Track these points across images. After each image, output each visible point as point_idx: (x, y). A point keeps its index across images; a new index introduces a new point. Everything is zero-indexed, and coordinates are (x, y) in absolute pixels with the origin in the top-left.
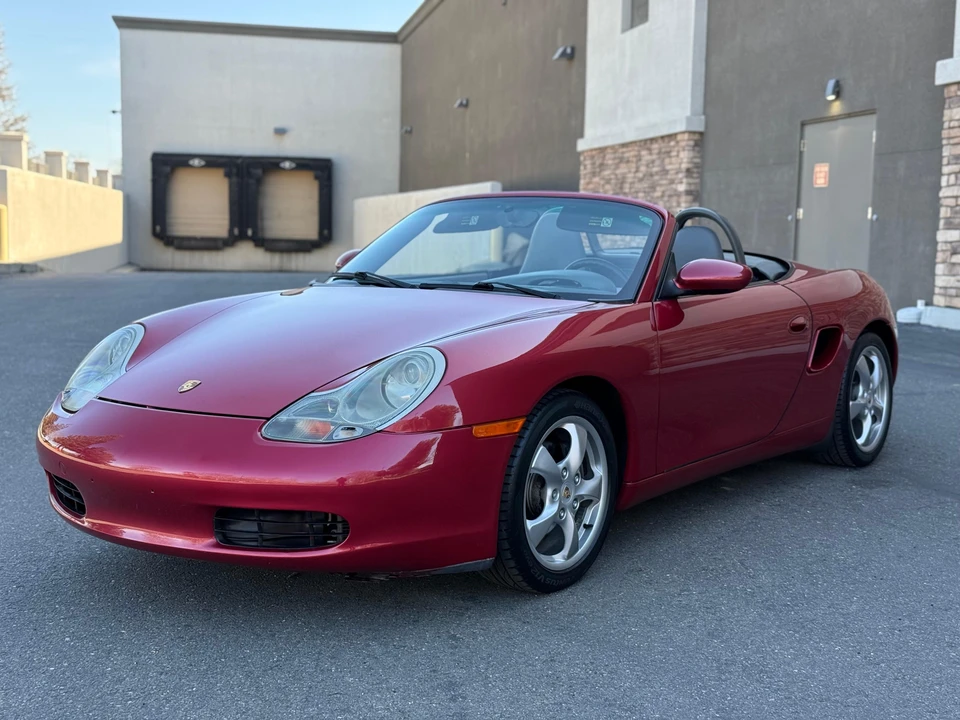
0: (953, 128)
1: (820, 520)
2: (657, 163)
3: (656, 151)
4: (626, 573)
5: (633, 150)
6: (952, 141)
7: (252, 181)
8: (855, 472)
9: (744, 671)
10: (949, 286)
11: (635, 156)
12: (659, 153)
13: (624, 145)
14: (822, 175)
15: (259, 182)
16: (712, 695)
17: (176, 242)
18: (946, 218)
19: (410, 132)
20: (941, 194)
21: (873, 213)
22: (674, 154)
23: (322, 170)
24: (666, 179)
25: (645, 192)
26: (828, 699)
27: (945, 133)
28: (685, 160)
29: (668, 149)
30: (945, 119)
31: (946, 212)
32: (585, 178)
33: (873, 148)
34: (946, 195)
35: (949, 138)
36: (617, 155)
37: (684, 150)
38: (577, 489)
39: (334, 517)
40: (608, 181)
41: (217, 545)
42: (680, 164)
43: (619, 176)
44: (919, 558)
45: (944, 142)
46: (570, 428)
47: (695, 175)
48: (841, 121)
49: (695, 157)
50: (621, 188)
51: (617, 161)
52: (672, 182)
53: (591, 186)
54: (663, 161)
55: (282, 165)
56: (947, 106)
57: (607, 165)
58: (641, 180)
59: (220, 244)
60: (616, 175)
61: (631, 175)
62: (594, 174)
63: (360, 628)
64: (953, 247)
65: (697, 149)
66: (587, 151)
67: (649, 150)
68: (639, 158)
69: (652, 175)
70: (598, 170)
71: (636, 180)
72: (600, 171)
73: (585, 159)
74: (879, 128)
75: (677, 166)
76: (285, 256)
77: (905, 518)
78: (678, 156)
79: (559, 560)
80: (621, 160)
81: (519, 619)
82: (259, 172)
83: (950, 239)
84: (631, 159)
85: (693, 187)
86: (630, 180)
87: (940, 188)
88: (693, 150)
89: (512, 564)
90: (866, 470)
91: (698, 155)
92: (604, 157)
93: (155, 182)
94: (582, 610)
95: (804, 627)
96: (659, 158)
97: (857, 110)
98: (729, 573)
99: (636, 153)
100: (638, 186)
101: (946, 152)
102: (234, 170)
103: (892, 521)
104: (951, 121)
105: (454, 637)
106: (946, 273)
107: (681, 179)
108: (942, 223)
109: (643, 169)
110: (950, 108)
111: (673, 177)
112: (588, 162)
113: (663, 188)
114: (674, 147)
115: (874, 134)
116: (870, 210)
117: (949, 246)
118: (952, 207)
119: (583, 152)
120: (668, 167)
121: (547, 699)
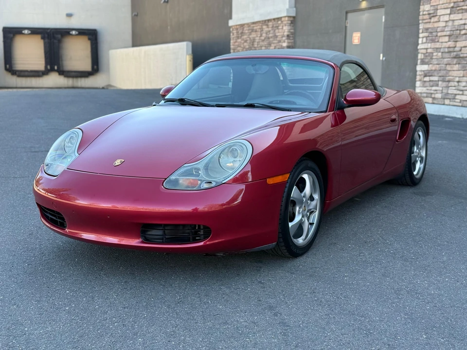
0: (425, 15)
1: (409, 214)
2: (272, 32)
3: (271, 26)
4: (329, 245)
5: (259, 25)
6: (424, 21)
7: (55, 41)
8: (413, 188)
9: (408, 293)
10: (422, 92)
11: (260, 29)
12: (273, 27)
13: (253, 23)
14: (357, 38)
15: (60, 41)
16: (398, 307)
17: (17, 73)
18: (421, 59)
19: (137, 15)
20: (419, 47)
21: (383, 57)
22: (280, 27)
23: (92, 35)
24: (277, 40)
25: (265, 47)
26: (454, 306)
27: (421, 17)
28: (286, 31)
29: (277, 25)
30: (421, 10)
31: (421, 56)
32: (233, 40)
33: (383, 24)
34: (421, 48)
35: (423, 20)
36: (250, 28)
37: (285, 25)
38: (309, 206)
39: (199, 226)
40: (246, 41)
41: (142, 242)
42: (284, 32)
43: (252, 39)
44: (463, 231)
45: (420, 22)
46: (305, 176)
47: (291, 38)
48: (366, 11)
49: (291, 29)
50: (253, 45)
51: (250, 31)
52: (280, 41)
53: (237, 44)
54: (275, 31)
55: (71, 33)
56: (421, 4)
57: (245, 33)
58: (263, 41)
59: (41, 74)
60: (250, 38)
61: (258, 38)
62: (238, 38)
63: (213, 280)
64: (425, 73)
65: (292, 25)
66: (234, 26)
67: (267, 25)
68: (262, 30)
69: (269, 38)
70: (240, 35)
71: (261, 41)
72: (241, 37)
73: (233, 30)
74: (386, 14)
75: (282, 34)
76: (75, 80)
77: (447, 211)
78: (282, 28)
79: (300, 241)
80: (253, 30)
81: (288, 272)
82: (59, 36)
83: (423, 69)
84: (257, 30)
85: (290, 44)
86: (257, 41)
87: (418, 44)
88: (290, 26)
89: (283, 244)
90: (418, 187)
91: (293, 28)
92: (243, 29)
93: (5, 42)
94: (317, 266)
95: (426, 269)
96: (273, 30)
97: (375, 6)
98: (378, 243)
99: (261, 27)
100: (261, 43)
101: (421, 27)
102: (46, 35)
103: (442, 213)
104: (424, 11)
105: (260, 282)
106: (421, 85)
107: (285, 40)
108: (419, 61)
109: (264, 35)
110: (423, 5)
111: (280, 39)
112: (235, 32)
113: (275, 45)
114: (280, 24)
115: (384, 17)
116: (381, 55)
117: (423, 73)
118: (424, 54)
119: (232, 27)
120: (277, 34)
121: (321, 313)
